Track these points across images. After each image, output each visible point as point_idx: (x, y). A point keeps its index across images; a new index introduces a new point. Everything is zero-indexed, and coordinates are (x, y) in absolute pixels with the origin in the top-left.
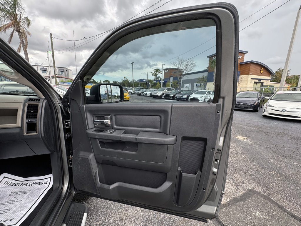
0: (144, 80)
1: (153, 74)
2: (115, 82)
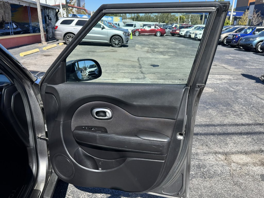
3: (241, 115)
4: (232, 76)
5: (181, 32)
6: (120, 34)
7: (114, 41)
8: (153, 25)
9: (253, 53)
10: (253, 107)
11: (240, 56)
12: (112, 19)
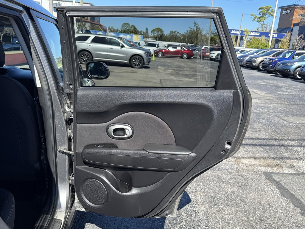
0: (234, 30)
1: (255, 18)
2: (174, 32)
3: (258, 132)
4: (260, 100)
5: (211, 55)
6: (141, 54)
7: (134, 61)
8: (179, 46)
9: (291, 80)
10: (273, 126)
11: (274, 82)
12: (131, 37)
